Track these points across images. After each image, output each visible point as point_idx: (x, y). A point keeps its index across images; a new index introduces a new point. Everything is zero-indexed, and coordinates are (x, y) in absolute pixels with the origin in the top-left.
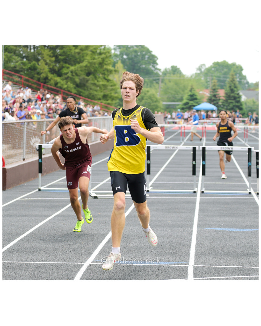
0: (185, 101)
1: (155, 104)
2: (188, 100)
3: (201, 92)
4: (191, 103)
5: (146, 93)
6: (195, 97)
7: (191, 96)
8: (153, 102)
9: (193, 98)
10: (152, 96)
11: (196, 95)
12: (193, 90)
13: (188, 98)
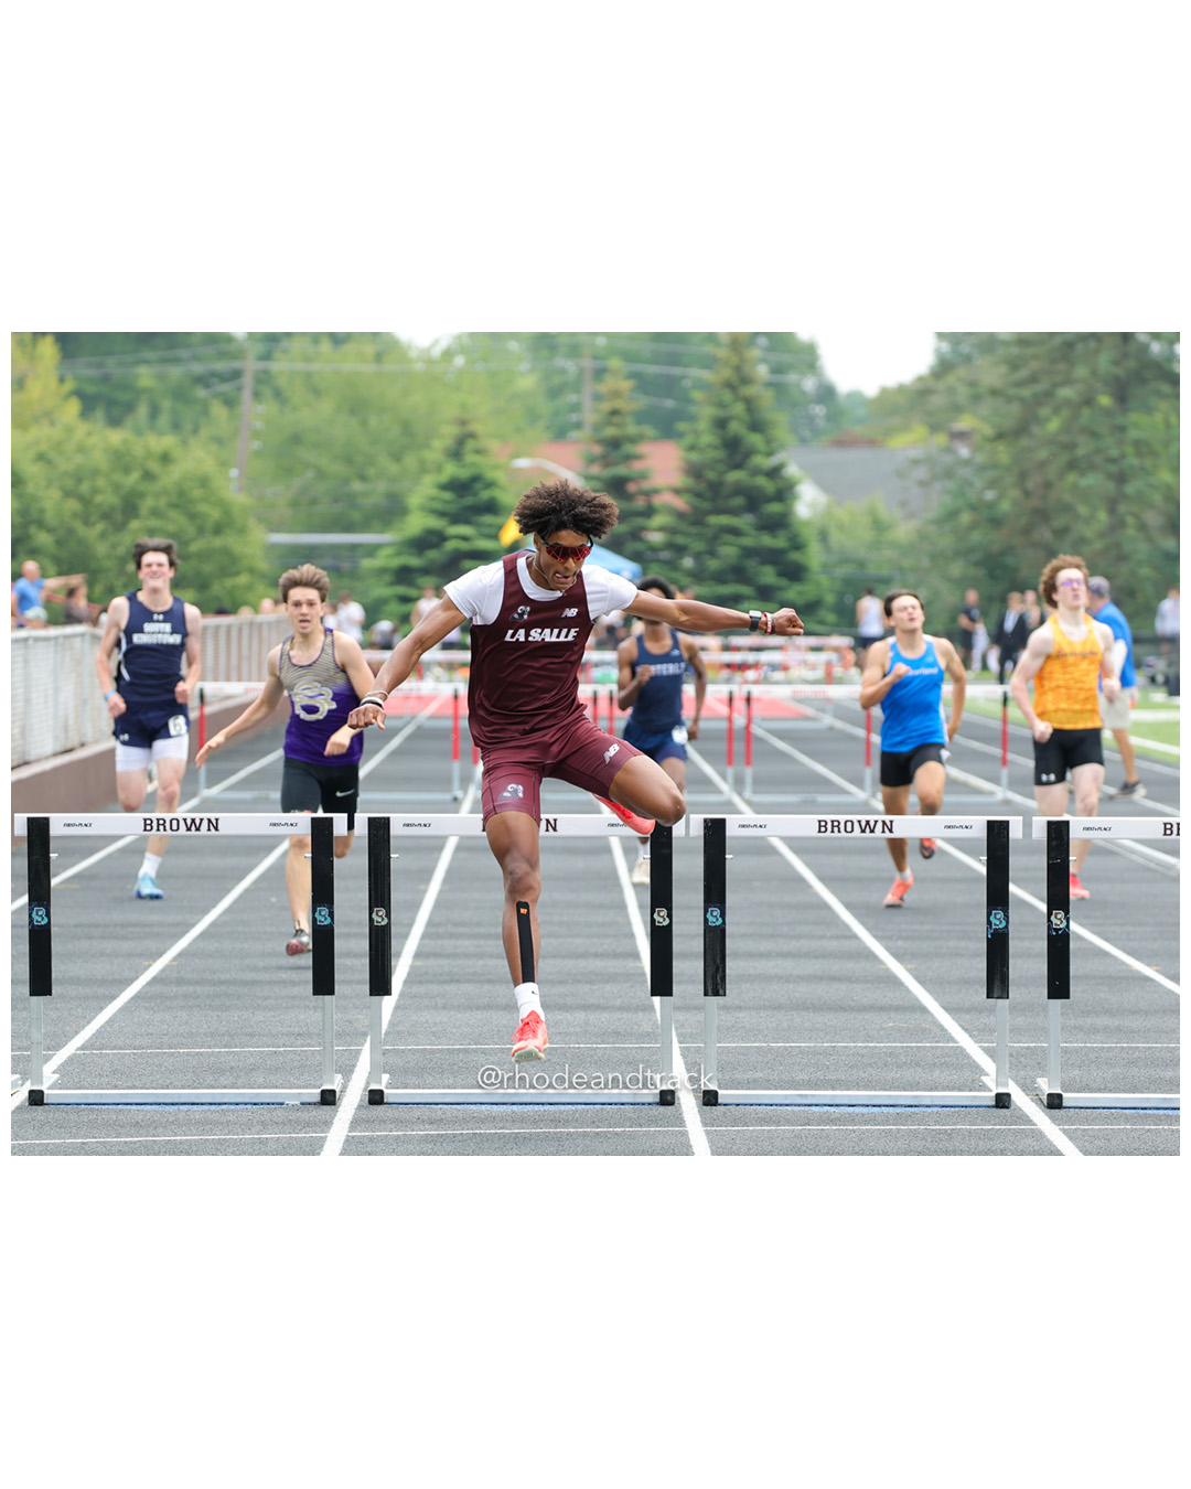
0: (416, 523)
1: (218, 542)
2: (442, 514)
3: (523, 463)
4: (461, 535)
5: (154, 466)
6: (485, 495)
7: (460, 487)
8: (201, 530)
9: (469, 501)
10: (197, 493)
11: (490, 485)
12: (470, 445)
13: (438, 506)
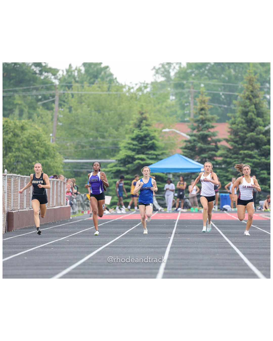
2: (133, 150)
3: (167, 130)
5: (18, 131)
7: (140, 139)
9: (144, 145)
11: (153, 138)
13: (131, 146)
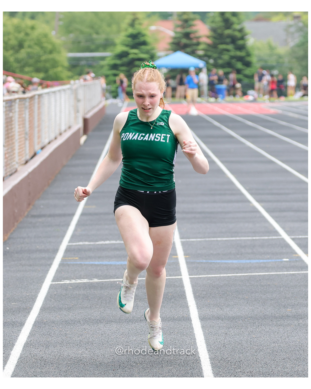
0: (120, 49)
1: (51, 56)
2: (127, 46)
3: (153, 28)
4: (134, 53)
5: (29, 31)
6: (142, 39)
7: (134, 36)
8: (45, 52)
9: (137, 41)
10: (44, 40)
11: (144, 35)
12: (137, 22)
13: (127, 43)
